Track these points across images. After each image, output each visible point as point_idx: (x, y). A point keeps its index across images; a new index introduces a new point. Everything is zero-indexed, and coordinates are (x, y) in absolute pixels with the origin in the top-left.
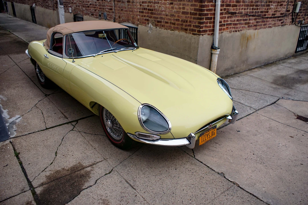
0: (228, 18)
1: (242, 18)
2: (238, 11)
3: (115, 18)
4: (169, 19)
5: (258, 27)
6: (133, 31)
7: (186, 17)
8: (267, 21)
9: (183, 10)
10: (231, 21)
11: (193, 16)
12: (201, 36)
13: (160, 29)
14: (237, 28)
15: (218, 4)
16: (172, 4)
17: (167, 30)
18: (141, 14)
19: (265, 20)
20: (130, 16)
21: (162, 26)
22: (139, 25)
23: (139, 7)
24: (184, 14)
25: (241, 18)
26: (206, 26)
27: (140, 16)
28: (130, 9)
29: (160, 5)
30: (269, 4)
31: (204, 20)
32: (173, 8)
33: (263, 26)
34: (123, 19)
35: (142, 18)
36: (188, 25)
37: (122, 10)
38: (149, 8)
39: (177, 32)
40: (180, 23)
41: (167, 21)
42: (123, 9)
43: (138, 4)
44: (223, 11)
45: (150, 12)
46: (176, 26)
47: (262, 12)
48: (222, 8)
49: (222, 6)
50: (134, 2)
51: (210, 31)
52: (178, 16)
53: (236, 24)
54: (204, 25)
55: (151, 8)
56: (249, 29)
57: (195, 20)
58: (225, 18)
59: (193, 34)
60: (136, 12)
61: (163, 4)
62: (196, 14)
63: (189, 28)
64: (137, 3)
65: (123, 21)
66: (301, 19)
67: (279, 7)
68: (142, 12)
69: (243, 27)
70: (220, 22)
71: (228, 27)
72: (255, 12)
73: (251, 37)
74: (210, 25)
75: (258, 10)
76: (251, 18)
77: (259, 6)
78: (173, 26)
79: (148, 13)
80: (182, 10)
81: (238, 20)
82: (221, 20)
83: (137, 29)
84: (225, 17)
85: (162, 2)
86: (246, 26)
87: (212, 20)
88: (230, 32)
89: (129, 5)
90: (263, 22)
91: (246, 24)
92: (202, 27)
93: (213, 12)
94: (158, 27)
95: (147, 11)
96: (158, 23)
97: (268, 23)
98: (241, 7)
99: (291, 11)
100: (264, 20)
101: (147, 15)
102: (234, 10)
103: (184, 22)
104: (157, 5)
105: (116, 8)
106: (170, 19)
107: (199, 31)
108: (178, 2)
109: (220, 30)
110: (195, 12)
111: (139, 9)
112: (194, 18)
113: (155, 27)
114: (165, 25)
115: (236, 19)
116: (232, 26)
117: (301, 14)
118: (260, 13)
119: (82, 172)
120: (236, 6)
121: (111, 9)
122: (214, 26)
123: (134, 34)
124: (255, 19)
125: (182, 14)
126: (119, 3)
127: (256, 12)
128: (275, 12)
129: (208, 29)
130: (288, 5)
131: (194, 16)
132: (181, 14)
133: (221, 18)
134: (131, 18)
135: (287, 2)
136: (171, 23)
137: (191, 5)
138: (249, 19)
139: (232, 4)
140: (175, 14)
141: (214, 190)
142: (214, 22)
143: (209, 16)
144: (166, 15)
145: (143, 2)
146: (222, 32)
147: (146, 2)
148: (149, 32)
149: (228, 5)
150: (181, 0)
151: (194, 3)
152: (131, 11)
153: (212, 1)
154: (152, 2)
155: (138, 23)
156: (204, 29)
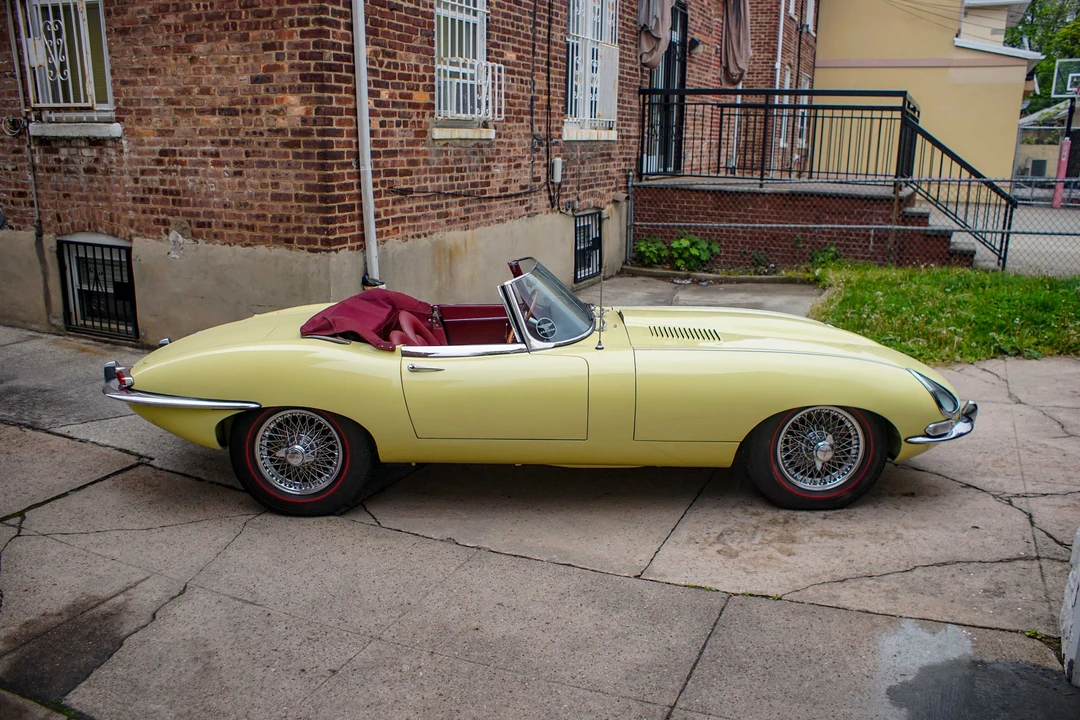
0: (394, 203)
1: (429, 203)
2: (417, 186)
3: (40, 222)
4: (235, 215)
5: (471, 223)
6: (116, 258)
7: (285, 208)
8: (490, 207)
9: (276, 191)
10: (402, 211)
11: (303, 205)
12: (333, 252)
13: (210, 245)
14: (420, 227)
15: (365, 172)
16: (239, 174)
17: (230, 245)
18: (140, 206)
19: (486, 204)
20: (100, 213)
21: (216, 236)
22: (135, 239)
23: (131, 184)
24: (279, 200)
25: (426, 203)
26: (341, 228)
27: (135, 210)
28: (99, 194)
29: (203, 179)
30: (489, 164)
31: (337, 214)
32: (242, 185)
33: (482, 220)
34: (73, 224)
35: (143, 217)
36: (292, 227)
37: (65, 196)
38: (166, 187)
39: (261, 249)
40: (269, 223)
41: (228, 221)
42: (71, 193)
43: (126, 177)
44: (380, 187)
45: (170, 198)
46: (258, 233)
47: (474, 185)
48: (375, 180)
49: (375, 174)
50: (112, 173)
51: (353, 239)
52: (261, 205)
53: (415, 219)
54: (338, 225)
55: (173, 187)
56: (450, 230)
57: (311, 215)
58: (387, 205)
59: (310, 251)
60: (121, 200)
61: (212, 175)
62: (311, 199)
63: (296, 236)
64: (122, 173)
65: (73, 229)
66: (570, 199)
67: (513, 170)
68: (143, 200)
69: (433, 224)
70: (377, 215)
71: (397, 228)
72: (459, 184)
73: (457, 248)
74: (352, 224)
75: (465, 181)
76: (450, 200)
77: (465, 171)
78: (247, 233)
79: (164, 202)
80: (270, 190)
81: (418, 208)
82: (377, 210)
83: (129, 251)
84: (387, 203)
85: (209, 171)
86: (443, 221)
87: (356, 212)
88: (405, 239)
89: (92, 181)
90: (481, 208)
91: (440, 216)
92: (333, 232)
93: (356, 191)
94: (200, 241)
95: (160, 196)
96: (200, 229)
97: (493, 211)
98: (423, 176)
99: (543, 181)
100: (483, 204)
101: (159, 207)
102: (405, 182)
103: (281, 221)
104: (192, 177)
105: (40, 191)
106: (239, 217)
107: (326, 242)
108: (256, 169)
109: (379, 235)
110: (308, 193)
111: (132, 192)
112: (308, 210)
113: (191, 241)
114: (223, 235)
115: (414, 205)
116: (407, 224)
117: (568, 186)
118: (470, 189)
120: (409, 173)
121: (22, 194)
122: (362, 227)
123: (121, 267)
124: (462, 204)
125: (272, 200)
126: (54, 176)
127: (459, 186)
128: (505, 183)
129: (348, 235)
130: (533, 165)
131: (307, 204)
132: (268, 201)
133: (377, 205)
134: (106, 219)
135: (529, 159)
136: (241, 226)
137: (298, 177)
138: (447, 204)
139: (398, 168)
140: (250, 202)
142: (361, 217)
143: (347, 202)
144: (225, 206)
145: (143, 172)
146: (384, 241)
147: (153, 172)
148: (173, 255)
149: (390, 173)
150: (265, 164)
151: (302, 170)
152: (101, 199)
153: (349, 165)
154: (175, 171)
155: (133, 231)
156: (337, 236)
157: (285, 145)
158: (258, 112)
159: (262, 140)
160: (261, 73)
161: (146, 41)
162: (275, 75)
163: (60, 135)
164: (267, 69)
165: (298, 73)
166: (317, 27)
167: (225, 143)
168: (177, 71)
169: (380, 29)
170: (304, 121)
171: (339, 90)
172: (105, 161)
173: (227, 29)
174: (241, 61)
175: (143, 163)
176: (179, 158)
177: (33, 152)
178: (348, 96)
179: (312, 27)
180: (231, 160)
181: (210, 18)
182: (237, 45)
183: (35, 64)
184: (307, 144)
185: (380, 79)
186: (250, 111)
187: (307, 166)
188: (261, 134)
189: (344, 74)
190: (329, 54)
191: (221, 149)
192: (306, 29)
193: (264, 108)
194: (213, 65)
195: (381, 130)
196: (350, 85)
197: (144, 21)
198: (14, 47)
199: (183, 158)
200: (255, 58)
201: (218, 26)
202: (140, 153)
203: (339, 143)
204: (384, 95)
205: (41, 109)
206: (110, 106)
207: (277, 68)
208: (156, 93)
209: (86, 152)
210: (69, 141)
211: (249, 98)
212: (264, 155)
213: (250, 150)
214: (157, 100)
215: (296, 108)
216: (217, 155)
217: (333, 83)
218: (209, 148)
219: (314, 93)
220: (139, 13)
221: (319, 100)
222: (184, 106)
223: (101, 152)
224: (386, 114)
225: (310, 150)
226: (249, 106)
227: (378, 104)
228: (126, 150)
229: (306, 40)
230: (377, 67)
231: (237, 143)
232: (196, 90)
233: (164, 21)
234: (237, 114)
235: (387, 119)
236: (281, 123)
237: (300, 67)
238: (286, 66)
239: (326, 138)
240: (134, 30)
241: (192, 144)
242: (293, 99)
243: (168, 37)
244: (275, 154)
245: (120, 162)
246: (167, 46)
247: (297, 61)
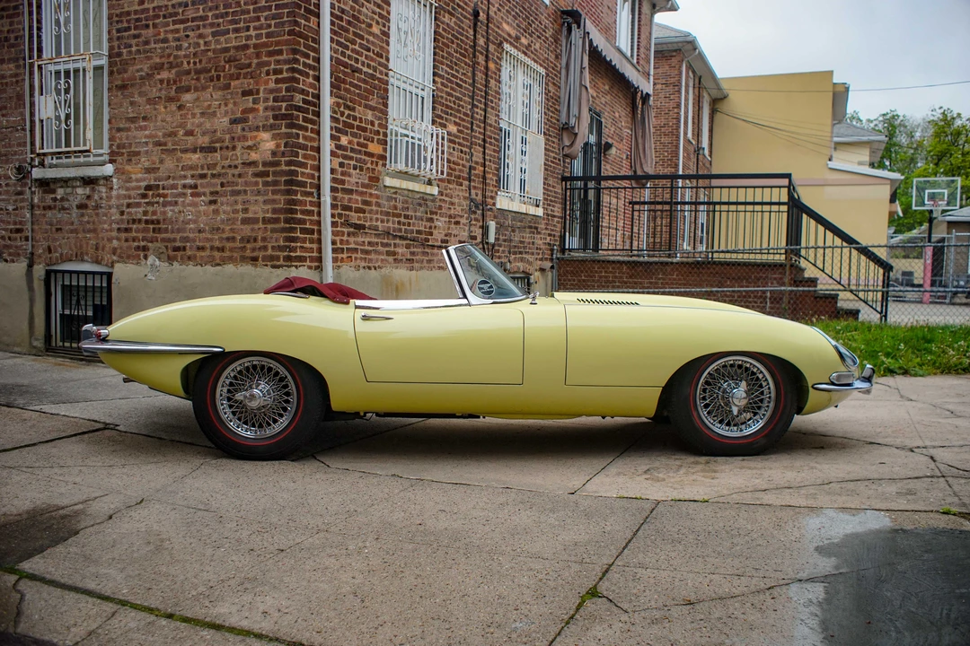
0: (349, 235)
1: (379, 240)
2: (369, 223)
3: (32, 254)
4: (207, 239)
5: (416, 265)
6: (97, 284)
7: (252, 230)
8: (433, 254)
9: (245, 215)
11: (269, 226)
12: (294, 269)
13: (184, 266)
14: (370, 260)
15: (325, 201)
16: (213, 202)
17: (202, 266)
18: (123, 235)
19: (429, 251)
20: (87, 243)
21: (189, 258)
22: (116, 265)
23: (117, 217)
24: (248, 223)
25: (376, 240)
26: (302, 247)
27: (118, 239)
28: (88, 226)
29: (181, 209)
30: (432, 216)
31: (299, 234)
32: (216, 212)
33: (425, 264)
34: (62, 254)
35: (126, 244)
36: (258, 247)
37: (58, 230)
38: (148, 218)
39: (230, 268)
40: (238, 244)
41: (201, 244)
42: (63, 227)
43: (114, 210)
44: (337, 219)
45: (151, 226)
46: (227, 254)
47: (419, 232)
48: (333, 211)
49: (334, 206)
50: (101, 207)
51: (312, 259)
52: (231, 229)
53: (367, 252)
54: (299, 244)
55: (154, 217)
56: (397, 268)
57: (275, 235)
58: (343, 235)
59: (274, 267)
60: (107, 231)
61: (189, 205)
62: (277, 221)
63: (261, 254)
64: (110, 207)
65: (61, 259)
66: (503, 260)
67: (453, 226)
68: (126, 230)
69: (382, 260)
70: (334, 243)
71: (351, 257)
72: (405, 229)
73: (403, 284)
74: (311, 246)
75: (411, 228)
76: (397, 241)
77: (411, 219)
78: (217, 254)
79: (146, 230)
80: (241, 215)
81: (369, 243)
82: (334, 238)
83: (110, 275)
84: (343, 233)
85: (187, 201)
86: (391, 259)
87: (316, 236)
88: (357, 268)
89: (83, 215)
90: (425, 254)
91: (388, 253)
92: (294, 250)
93: (316, 218)
94: (175, 263)
95: (142, 226)
96: (175, 253)
97: (435, 258)
98: (375, 216)
99: (479, 240)
100: (426, 250)
101: (140, 235)
102: (359, 219)
103: (248, 242)
104: (172, 208)
105: (36, 227)
106: (211, 240)
107: (288, 259)
108: (229, 197)
109: (335, 260)
110: (274, 216)
111: (118, 224)
112: (273, 231)
113: (167, 264)
114: (195, 257)
115: (367, 240)
116: (360, 255)
117: (501, 249)
118: (415, 235)
120: (363, 211)
121: (18, 231)
122: (320, 250)
123: (101, 292)
124: (408, 247)
125: (241, 223)
126: (49, 214)
127: (406, 231)
128: (446, 235)
129: (308, 255)
130: (471, 225)
131: (273, 226)
132: (238, 225)
133: (334, 233)
134: (92, 248)
135: (467, 219)
136: (212, 248)
137: (265, 202)
138: (395, 244)
139: (353, 206)
140: (222, 227)
142: (319, 241)
143: (308, 226)
144: (200, 231)
145: (129, 206)
146: (339, 266)
147: (138, 205)
148: (150, 277)
149: (347, 208)
150: (238, 193)
151: (270, 196)
152: (89, 231)
153: (311, 194)
154: (157, 203)
155: (115, 258)
156: (298, 254)
157: (256, 175)
158: (234, 148)
159: (236, 172)
160: (239, 115)
161: (141, 94)
162: (251, 116)
163: (59, 176)
164: (245, 111)
165: (270, 114)
166: (290, 75)
167: (203, 176)
168: (166, 117)
169: (342, 85)
170: (274, 154)
171: (306, 129)
172: (96, 197)
173: (212, 80)
174: (223, 107)
175: (130, 197)
176: (161, 191)
177: (33, 193)
178: (312, 135)
179: (285, 75)
180: (207, 191)
181: (198, 72)
182: (220, 93)
183: (44, 117)
184: (275, 173)
185: (341, 126)
186: (227, 148)
187: (274, 192)
188: (236, 167)
189: (310, 116)
190: (298, 97)
191: (199, 182)
192: (280, 76)
193: (239, 145)
194: (197, 111)
195: (340, 169)
196: (315, 127)
197: (142, 78)
198: (28, 105)
199: (166, 192)
200: (235, 104)
201: (204, 78)
202: (128, 189)
203: (303, 174)
204: (344, 140)
205: (44, 154)
206: (106, 150)
207: (253, 110)
208: (146, 137)
209: (80, 191)
210: (65, 182)
211: (228, 136)
212: (237, 186)
213: (225, 181)
214: (146, 143)
215: (267, 143)
216: (195, 187)
217: (301, 122)
218: (189, 181)
219: (284, 130)
220: (138, 71)
221: (289, 135)
222: (170, 146)
223: (93, 190)
224: (345, 157)
225: (278, 179)
226: (227, 144)
227: (339, 147)
228: (115, 187)
229: (280, 85)
230: (338, 116)
231: (213, 176)
232: (181, 133)
233: (159, 77)
234: (216, 151)
235: (346, 162)
236: (254, 156)
237: (273, 109)
238: (261, 108)
239: (293, 168)
240: (132, 85)
241: (174, 178)
242: (265, 136)
243: (161, 90)
244: (246, 184)
245: (109, 198)
246: (160, 98)
247: (271, 103)
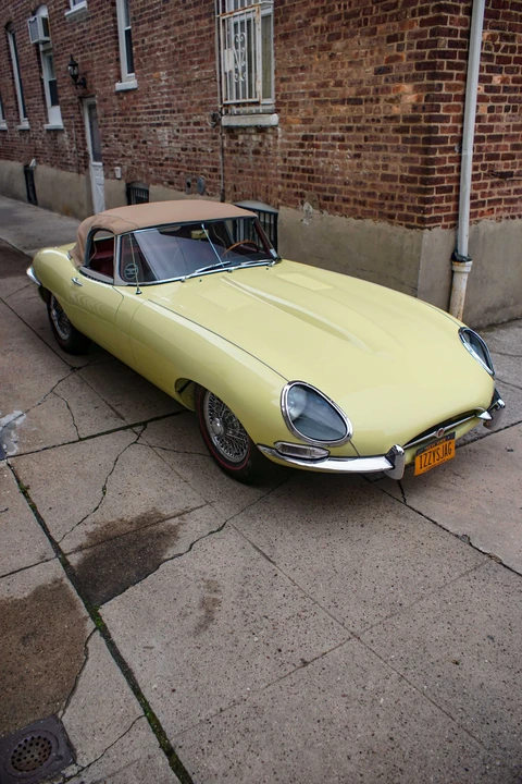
0: (492, 186)
2: (517, 169)
3: (224, 191)
4: (352, 191)
6: (267, 221)
7: (391, 187)
9: (385, 172)
10: (499, 193)
11: (406, 185)
12: (427, 230)
13: (332, 216)
14: (515, 209)
15: (466, 156)
16: (357, 156)
17: (346, 217)
18: (286, 181)
20: (260, 186)
21: (336, 208)
22: (281, 207)
23: (281, 164)
24: (387, 180)
26: (437, 207)
27: (282, 184)
28: (261, 170)
29: (331, 160)
31: (435, 195)
32: (359, 166)
34: (243, 193)
35: (288, 189)
36: (395, 204)
37: (240, 171)
38: (305, 167)
39: (369, 222)
40: (377, 200)
41: (346, 196)
42: (244, 169)
43: (279, 157)
44: (480, 171)
45: (307, 175)
46: (368, 208)
48: (476, 164)
49: (476, 158)
50: (270, 154)
51: (447, 218)
52: (373, 185)
53: (512, 201)
54: (434, 205)
55: (310, 167)
57: (411, 195)
58: (486, 187)
59: (408, 227)
60: (274, 176)
61: (338, 157)
62: (413, 180)
63: (397, 212)
64: (276, 154)
65: (243, 197)
68: (289, 177)
70: (473, 197)
71: (492, 209)
74: (448, 204)
78: (360, 208)
79: (302, 178)
80: (381, 172)
81: (517, 191)
82: (474, 192)
83: (276, 215)
84: (485, 185)
85: (336, 153)
87: (454, 193)
88: (499, 219)
89: (256, 160)
92: (429, 211)
93: (455, 173)
94: (325, 212)
95: (300, 174)
96: (325, 202)
101: (299, 183)
102: (507, 166)
103: (387, 199)
104: (323, 159)
105: (226, 168)
106: (354, 193)
107: (422, 220)
108: (371, 152)
109: (472, 215)
110: (411, 175)
111: (282, 170)
112: (410, 190)
113: (318, 212)
114: (341, 208)
115: (513, 188)
116: (503, 205)
119: (161, 527)
120: (511, 157)
121: (215, 170)
122: (457, 208)
123: (270, 228)
125: (381, 180)
126: (234, 156)
129: (443, 214)
131: (409, 185)
132: (378, 181)
133: (475, 187)
134: (263, 190)
136: (355, 201)
137: (404, 160)
139: (501, 153)
140: (364, 181)
141: (446, 569)
142: (457, 198)
143: (445, 184)
144: (345, 184)
145: (290, 154)
146: (478, 221)
147: (296, 154)
148: (305, 222)
149: (490, 157)
150: (377, 148)
151: (409, 154)
152: (262, 175)
153: (452, 149)
154: (312, 153)
155: (280, 201)
156: (433, 215)
157: (397, 130)
158: (378, 101)
159: (379, 126)
160: (383, 65)
161: (300, 43)
162: (394, 65)
163: (239, 124)
164: (389, 60)
165: (413, 62)
166: (436, 14)
167: (349, 129)
168: (319, 66)
169: (501, 11)
170: (415, 108)
171: (450, 77)
172: (266, 144)
173: (360, 26)
174: (369, 54)
175: (290, 146)
176: (315, 142)
177: (223, 138)
178: (458, 82)
179: (431, 15)
180: (353, 144)
181: (348, 16)
182: (367, 39)
183: (228, 71)
184: (415, 130)
185: (494, 64)
186: (371, 100)
187: (413, 150)
188: (379, 121)
189: (457, 60)
190: (444, 40)
191: (346, 134)
192: (425, 17)
193: (382, 97)
194: (346, 60)
195: (488, 115)
196: (462, 72)
197: (300, 26)
198: (217, 58)
199: (318, 143)
200: (380, 51)
201: (354, 23)
202: (289, 138)
203: (443, 130)
204: (497, 80)
205: (228, 105)
206: (271, 101)
207: (398, 58)
208: (304, 87)
209: (254, 138)
210: (244, 129)
211: (372, 88)
212: (379, 140)
213: (368, 135)
214: (303, 94)
215: (409, 95)
216: (342, 139)
217: (445, 70)
218: (338, 134)
219: (426, 81)
220: (297, 19)
221: (430, 88)
222: (322, 98)
223: (264, 138)
224: (496, 100)
225: (417, 135)
226: (371, 96)
227: (488, 90)
228: (280, 136)
229: (425, 28)
230: (492, 52)
231: (359, 129)
232: (332, 84)
233: (314, 24)
234: (361, 104)
235: (495, 105)
236: (396, 110)
237: (416, 56)
238: (405, 56)
239: (432, 124)
240: (293, 34)
241: (326, 130)
242: (407, 87)
243: (315, 38)
244: (388, 139)
245: (275, 145)
246: (314, 46)
247: (414, 50)
